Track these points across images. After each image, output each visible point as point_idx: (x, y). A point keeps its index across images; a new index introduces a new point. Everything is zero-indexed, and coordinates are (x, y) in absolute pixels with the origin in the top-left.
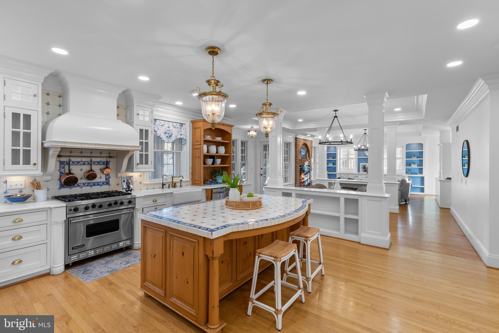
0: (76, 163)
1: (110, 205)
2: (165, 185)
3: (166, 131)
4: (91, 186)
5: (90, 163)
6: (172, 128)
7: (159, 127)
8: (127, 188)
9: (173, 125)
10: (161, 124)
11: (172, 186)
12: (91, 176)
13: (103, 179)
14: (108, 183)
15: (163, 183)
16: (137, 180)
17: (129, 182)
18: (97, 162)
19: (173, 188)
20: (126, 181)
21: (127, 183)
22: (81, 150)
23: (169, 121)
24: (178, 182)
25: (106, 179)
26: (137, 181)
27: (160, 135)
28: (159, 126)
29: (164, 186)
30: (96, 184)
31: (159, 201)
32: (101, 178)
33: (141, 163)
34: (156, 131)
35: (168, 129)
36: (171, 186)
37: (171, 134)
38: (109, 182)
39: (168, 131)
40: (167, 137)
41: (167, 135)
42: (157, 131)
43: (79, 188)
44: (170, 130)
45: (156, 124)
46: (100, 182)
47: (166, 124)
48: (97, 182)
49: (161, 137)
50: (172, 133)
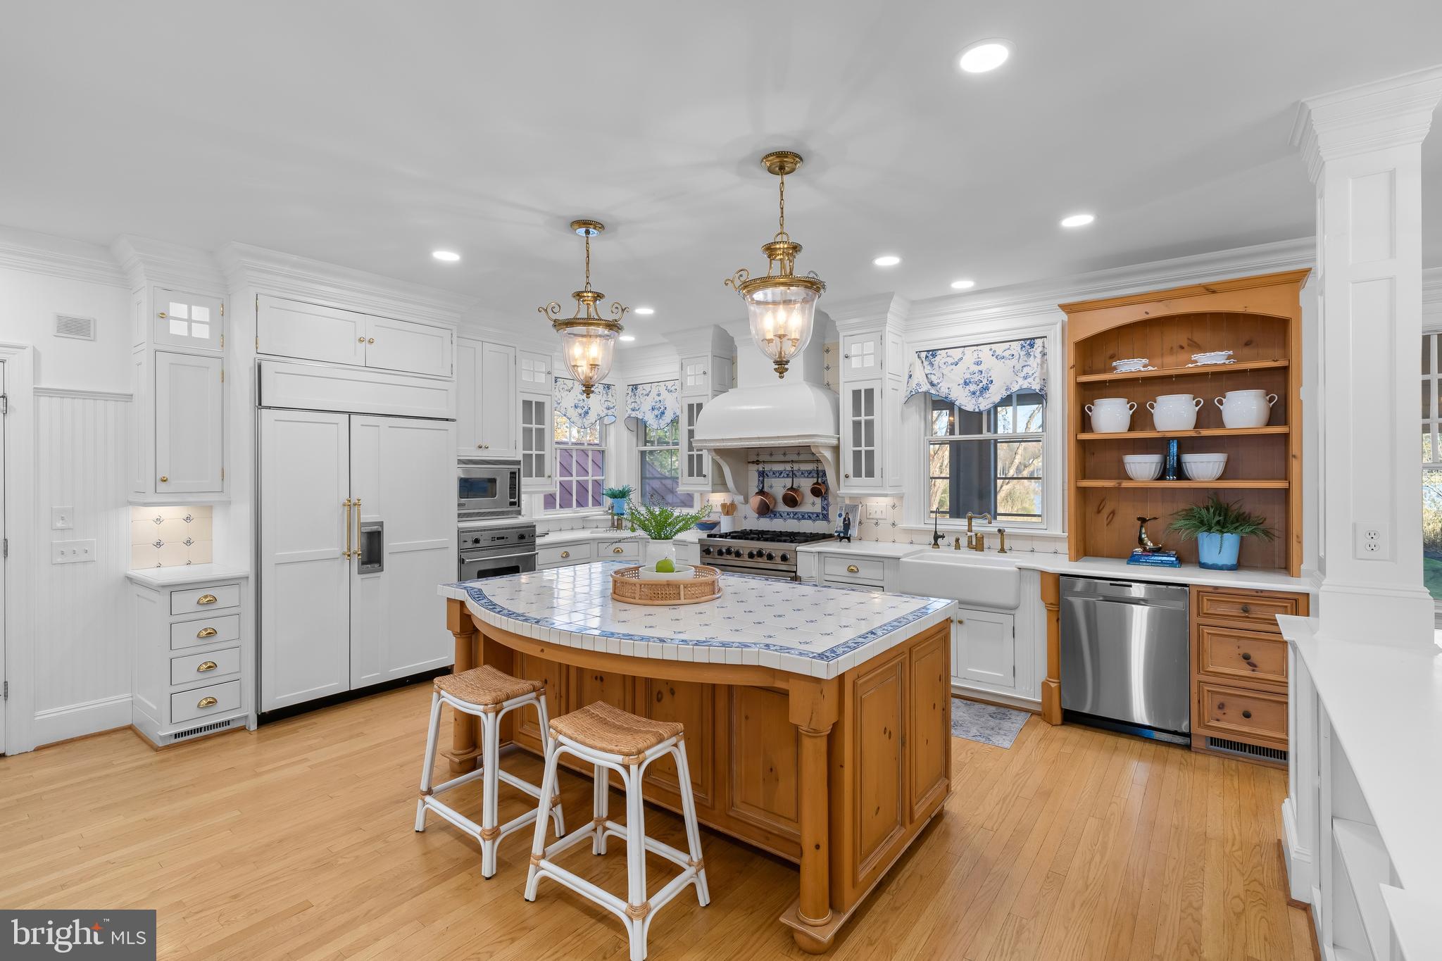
0: (777, 475)
1: (751, 555)
2: (943, 537)
3: (969, 376)
4: (799, 519)
5: (793, 475)
6: (988, 361)
7: (946, 370)
8: (842, 532)
9: (995, 351)
10: (950, 360)
11: (970, 546)
12: (791, 500)
13: (818, 509)
14: (825, 517)
15: (936, 532)
16: (883, 517)
17: (849, 519)
18: (807, 471)
19: (973, 551)
20: (844, 516)
21: (845, 519)
22: (785, 450)
23: (977, 345)
24: (990, 534)
25: (823, 508)
26: (885, 519)
27: (947, 391)
28: (944, 367)
29: (940, 540)
30: (806, 516)
31: (862, 573)
32: (813, 504)
33: (857, 473)
34: (935, 382)
35: (976, 368)
36: (964, 541)
37: (985, 382)
38: (828, 514)
39: (977, 374)
40: (974, 393)
41: (973, 387)
42: (938, 383)
43: (781, 520)
44: (981, 372)
45: (936, 364)
46: (812, 513)
47: (970, 355)
48: (808, 513)
49: (953, 396)
50: (990, 379)
